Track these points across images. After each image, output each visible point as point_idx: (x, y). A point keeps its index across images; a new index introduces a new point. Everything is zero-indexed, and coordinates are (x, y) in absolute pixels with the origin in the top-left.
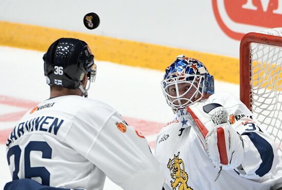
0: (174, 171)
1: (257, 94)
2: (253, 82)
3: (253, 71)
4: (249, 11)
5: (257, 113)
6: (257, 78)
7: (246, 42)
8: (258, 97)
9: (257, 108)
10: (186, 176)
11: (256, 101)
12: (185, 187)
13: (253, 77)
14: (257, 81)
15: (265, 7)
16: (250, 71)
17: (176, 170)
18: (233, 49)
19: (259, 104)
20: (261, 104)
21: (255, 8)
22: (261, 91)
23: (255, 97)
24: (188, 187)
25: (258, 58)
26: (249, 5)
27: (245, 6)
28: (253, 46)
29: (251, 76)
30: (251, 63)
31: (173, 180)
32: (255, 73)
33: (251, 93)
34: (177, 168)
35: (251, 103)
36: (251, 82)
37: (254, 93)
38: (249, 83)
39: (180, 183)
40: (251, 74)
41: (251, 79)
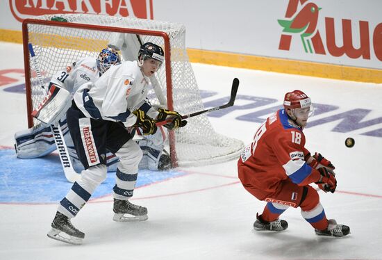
4: (27, 8)
7: (25, 23)
15: (35, 6)
18: (19, 27)
21: (30, 7)
26: (28, 5)
27: (26, 6)
28: (29, 25)
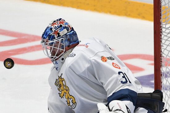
0: (59, 87)
1: (165, 28)
2: (162, 20)
3: (162, 13)
5: (165, 40)
6: (165, 18)
8: (165, 29)
9: (165, 37)
10: (67, 88)
11: (164, 32)
12: (69, 96)
13: (162, 17)
14: (165, 19)
16: (160, 13)
17: (60, 86)
19: (166, 34)
20: (167, 34)
22: (168, 26)
23: (163, 30)
24: (70, 96)
25: (165, 4)
29: (161, 16)
30: (161, 7)
31: (60, 92)
32: (164, 14)
33: (161, 27)
34: (61, 85)
35: (161, 34)
36: (161, 20)
37: (163, 27)
38: (160, 21)
39: (65, 94)
40: (161, 15)
41: (161, 18)
